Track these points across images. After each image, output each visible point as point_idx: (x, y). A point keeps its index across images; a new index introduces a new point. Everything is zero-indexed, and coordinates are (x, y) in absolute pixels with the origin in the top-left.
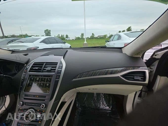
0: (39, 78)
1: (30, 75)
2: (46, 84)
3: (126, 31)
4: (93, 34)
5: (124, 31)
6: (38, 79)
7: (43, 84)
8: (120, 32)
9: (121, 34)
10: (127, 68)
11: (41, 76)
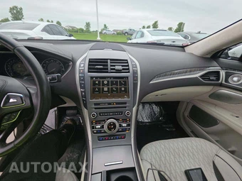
0: (108, 81)
1: (92, 78)
2: (120, 89)
3: (151, 27)
4: (105, 25)
5: (149, 27)
6: (106, 82)
7: (117, 88)
8: (144, 27)
9: (145, 31)
10: (201, 68)
11: (110, 77)
